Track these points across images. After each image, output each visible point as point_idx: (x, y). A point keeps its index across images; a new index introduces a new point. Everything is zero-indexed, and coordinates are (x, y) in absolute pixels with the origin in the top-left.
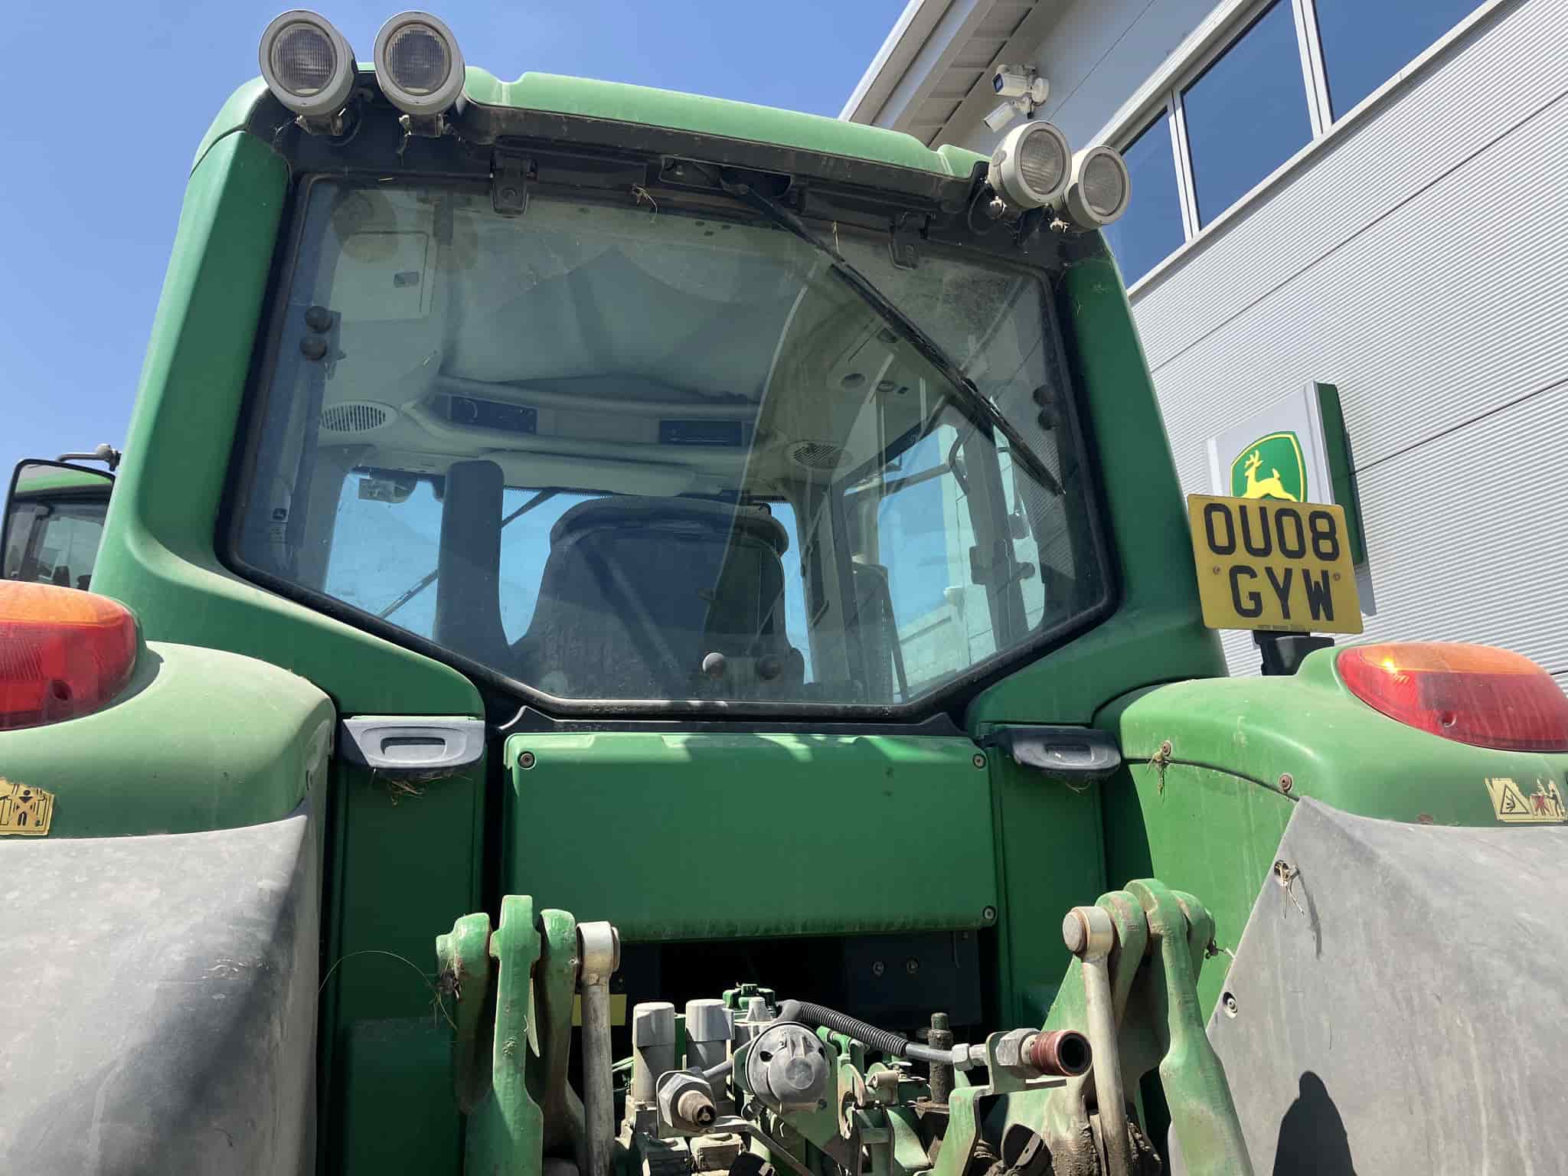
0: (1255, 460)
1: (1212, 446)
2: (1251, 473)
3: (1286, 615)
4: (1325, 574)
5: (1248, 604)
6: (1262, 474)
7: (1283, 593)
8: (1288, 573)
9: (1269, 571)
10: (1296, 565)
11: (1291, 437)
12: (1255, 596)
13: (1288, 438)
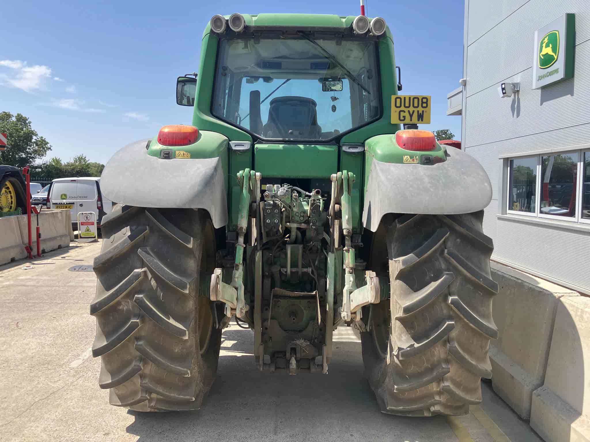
0: (546, 40)
1: (536, 33)
2: (544, 45)
3: (411, 120)
4: (423, 111)
5: (402, 118)
6: (547, 46)
7: (411, 116)
8: (414, 111)
9: (409, 111)
10: (416, 110)
11: (557, 32)
12: (404, 117)
13: (556, 33)
